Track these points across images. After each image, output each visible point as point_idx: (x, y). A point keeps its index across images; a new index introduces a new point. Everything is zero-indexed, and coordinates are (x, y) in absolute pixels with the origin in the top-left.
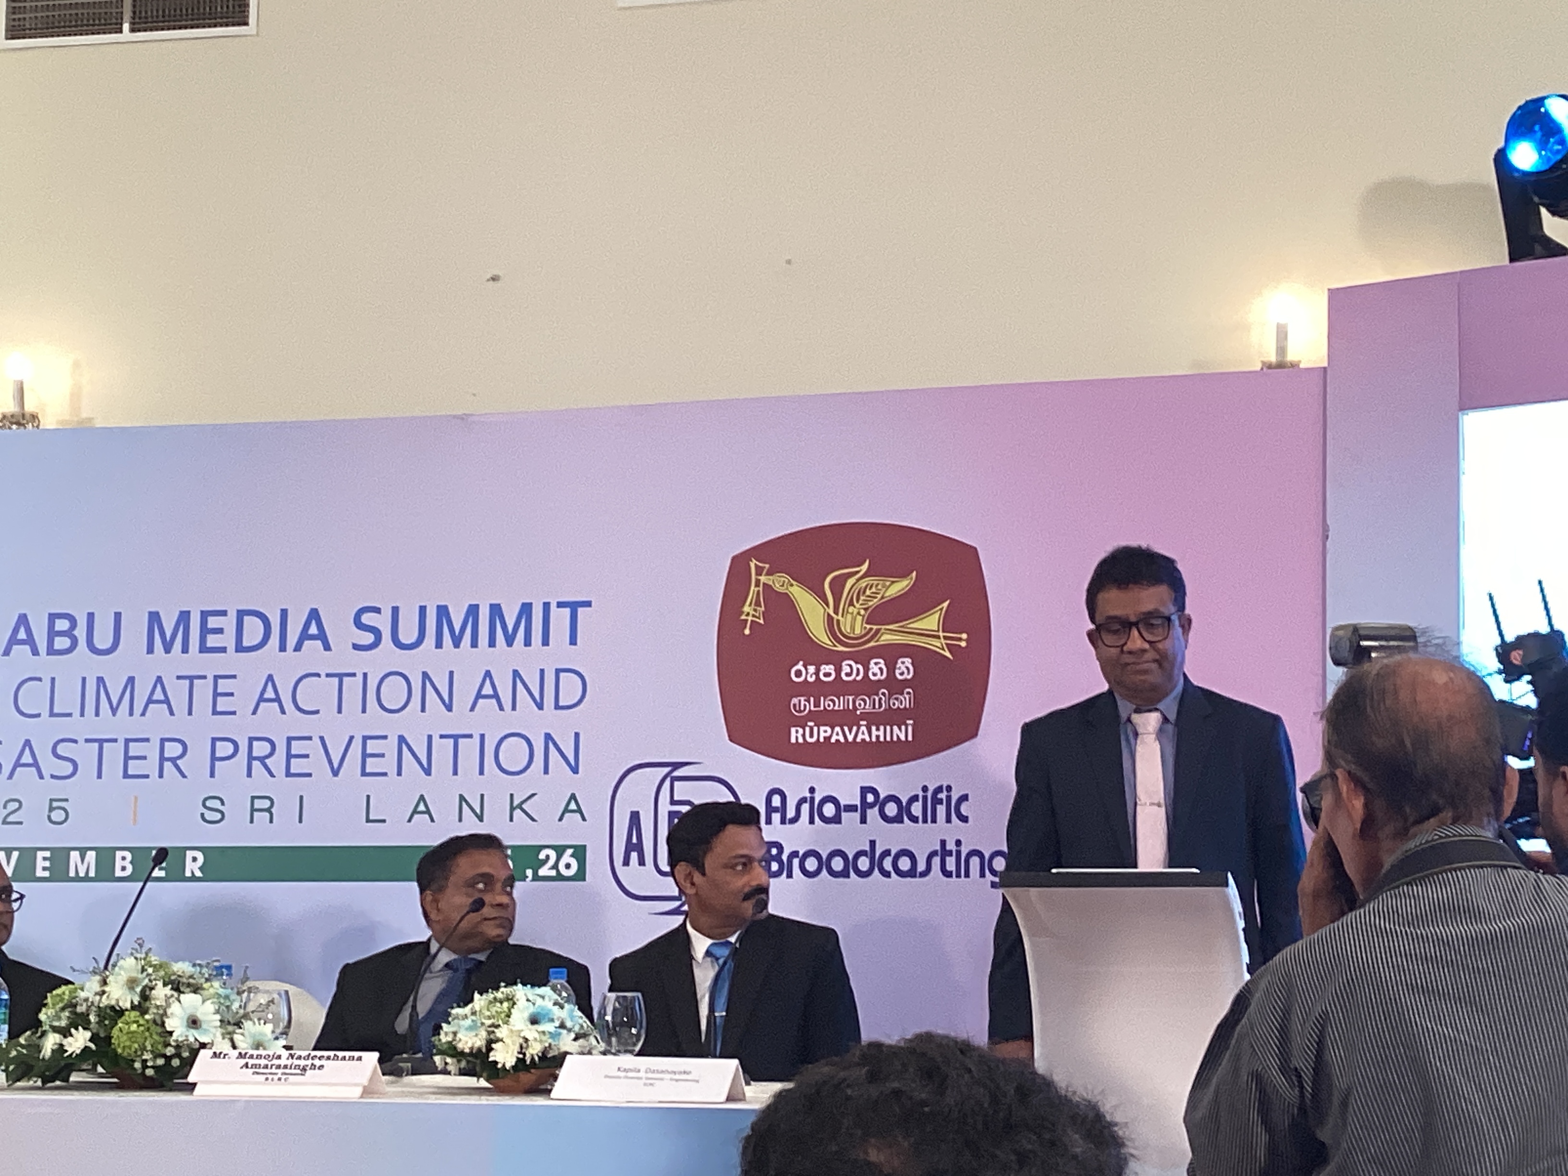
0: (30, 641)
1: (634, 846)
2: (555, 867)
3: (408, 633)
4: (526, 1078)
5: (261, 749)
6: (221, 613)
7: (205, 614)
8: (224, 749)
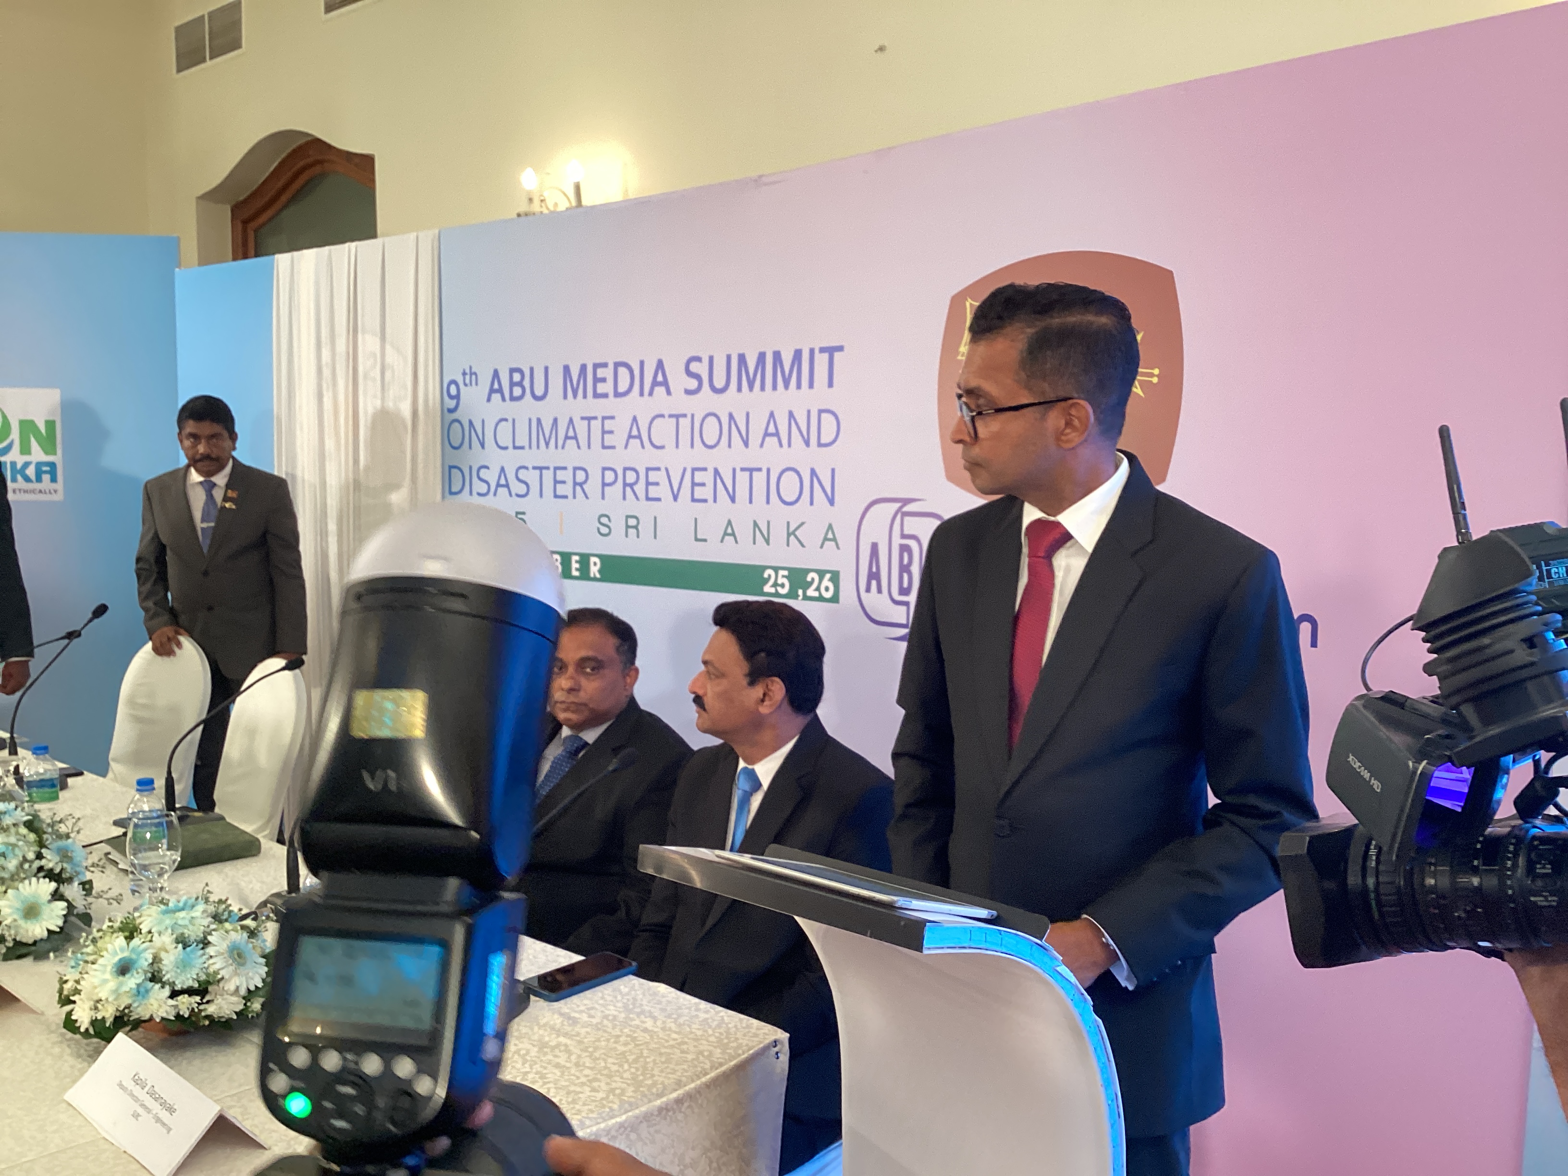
0: (500, 391)
1: (873, 576)
2: (818, 589)
3: (720, 378)
5: (631, 477)
6: (605, 365)
7: (596, 366)
8: (609, 477)
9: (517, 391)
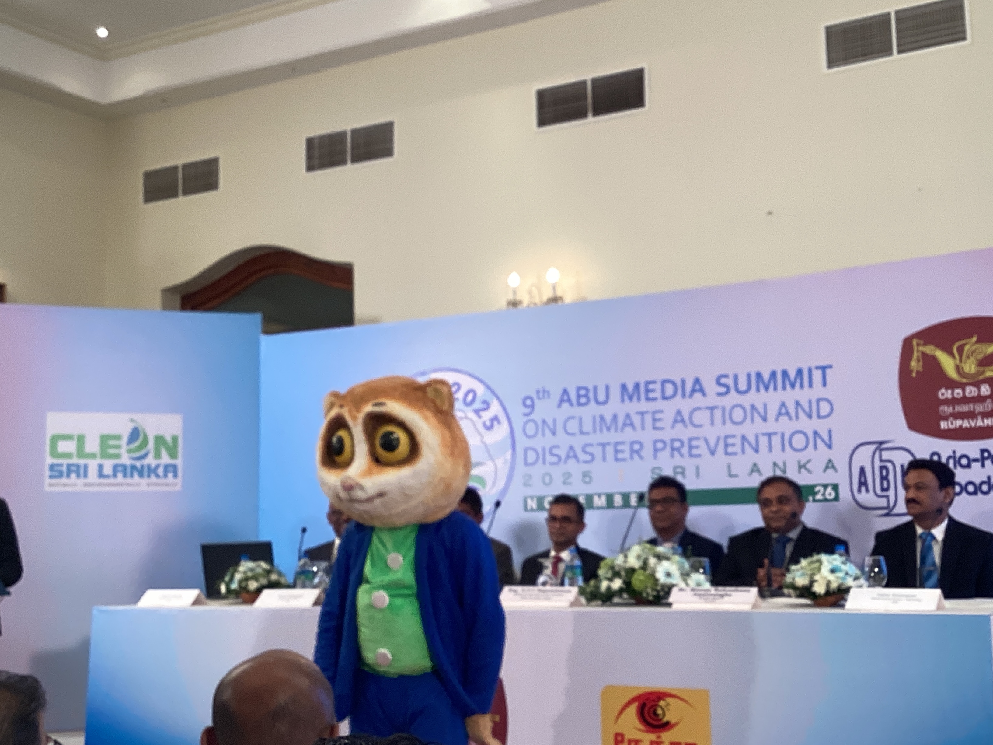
0: (569, 400)
1: (863, 483)
2: (824, 494)
3: (743, 386)
4: (831, 599)
5: (677, 445)
6: (654, 382)
7: (647, 383)
8: (660, 445)
9: (583, 400)
